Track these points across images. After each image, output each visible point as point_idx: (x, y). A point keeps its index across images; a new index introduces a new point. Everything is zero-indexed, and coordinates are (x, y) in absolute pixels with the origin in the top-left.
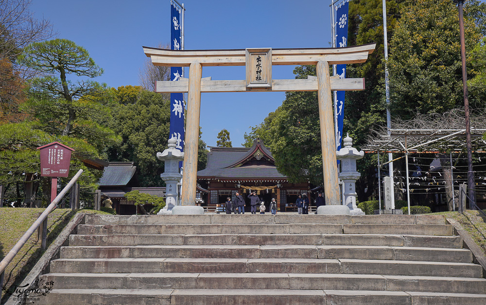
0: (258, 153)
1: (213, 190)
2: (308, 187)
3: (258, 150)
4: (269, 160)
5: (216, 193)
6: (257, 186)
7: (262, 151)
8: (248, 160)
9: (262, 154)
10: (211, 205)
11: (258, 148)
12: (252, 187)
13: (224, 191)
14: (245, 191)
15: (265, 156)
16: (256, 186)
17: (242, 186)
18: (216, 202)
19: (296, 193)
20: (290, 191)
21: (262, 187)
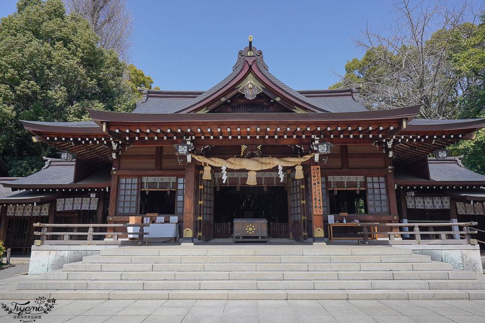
0: (250, 82)
1: (126, 176)
2: (386, 167)
3: (250, 75)
4: (278, 99)
5: (135, 187)
6: (248, 158)
7: (259, 75)
8: (223, 99)
9: (258, 85)
10: (116, 218)
11: (250, 67)
12: (231, 160)
13: (158, 180)
14: (207, 174)
15: (267, 87)
16: (243, 157)
17: (201, 159)
18: (133, 210)
19: (354, 184)
20: (338, 179)
21: (264, 160)
